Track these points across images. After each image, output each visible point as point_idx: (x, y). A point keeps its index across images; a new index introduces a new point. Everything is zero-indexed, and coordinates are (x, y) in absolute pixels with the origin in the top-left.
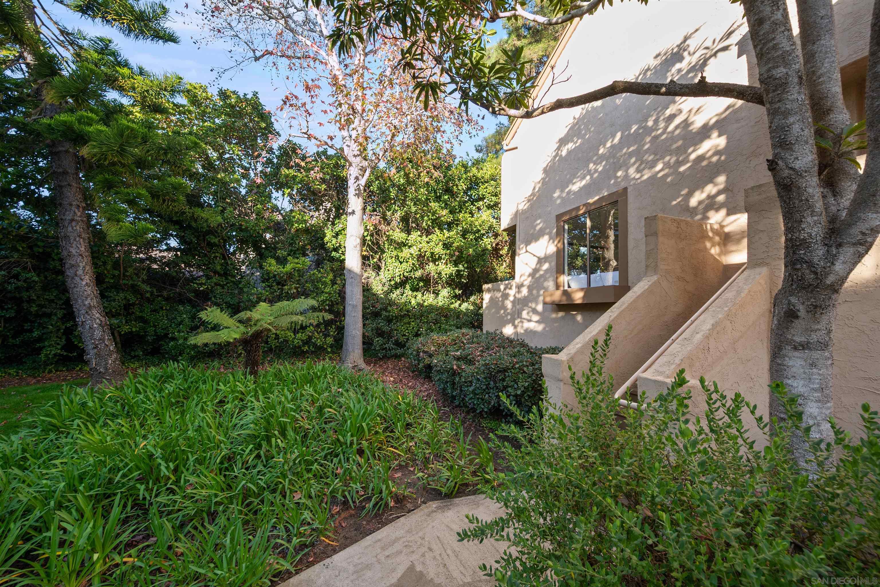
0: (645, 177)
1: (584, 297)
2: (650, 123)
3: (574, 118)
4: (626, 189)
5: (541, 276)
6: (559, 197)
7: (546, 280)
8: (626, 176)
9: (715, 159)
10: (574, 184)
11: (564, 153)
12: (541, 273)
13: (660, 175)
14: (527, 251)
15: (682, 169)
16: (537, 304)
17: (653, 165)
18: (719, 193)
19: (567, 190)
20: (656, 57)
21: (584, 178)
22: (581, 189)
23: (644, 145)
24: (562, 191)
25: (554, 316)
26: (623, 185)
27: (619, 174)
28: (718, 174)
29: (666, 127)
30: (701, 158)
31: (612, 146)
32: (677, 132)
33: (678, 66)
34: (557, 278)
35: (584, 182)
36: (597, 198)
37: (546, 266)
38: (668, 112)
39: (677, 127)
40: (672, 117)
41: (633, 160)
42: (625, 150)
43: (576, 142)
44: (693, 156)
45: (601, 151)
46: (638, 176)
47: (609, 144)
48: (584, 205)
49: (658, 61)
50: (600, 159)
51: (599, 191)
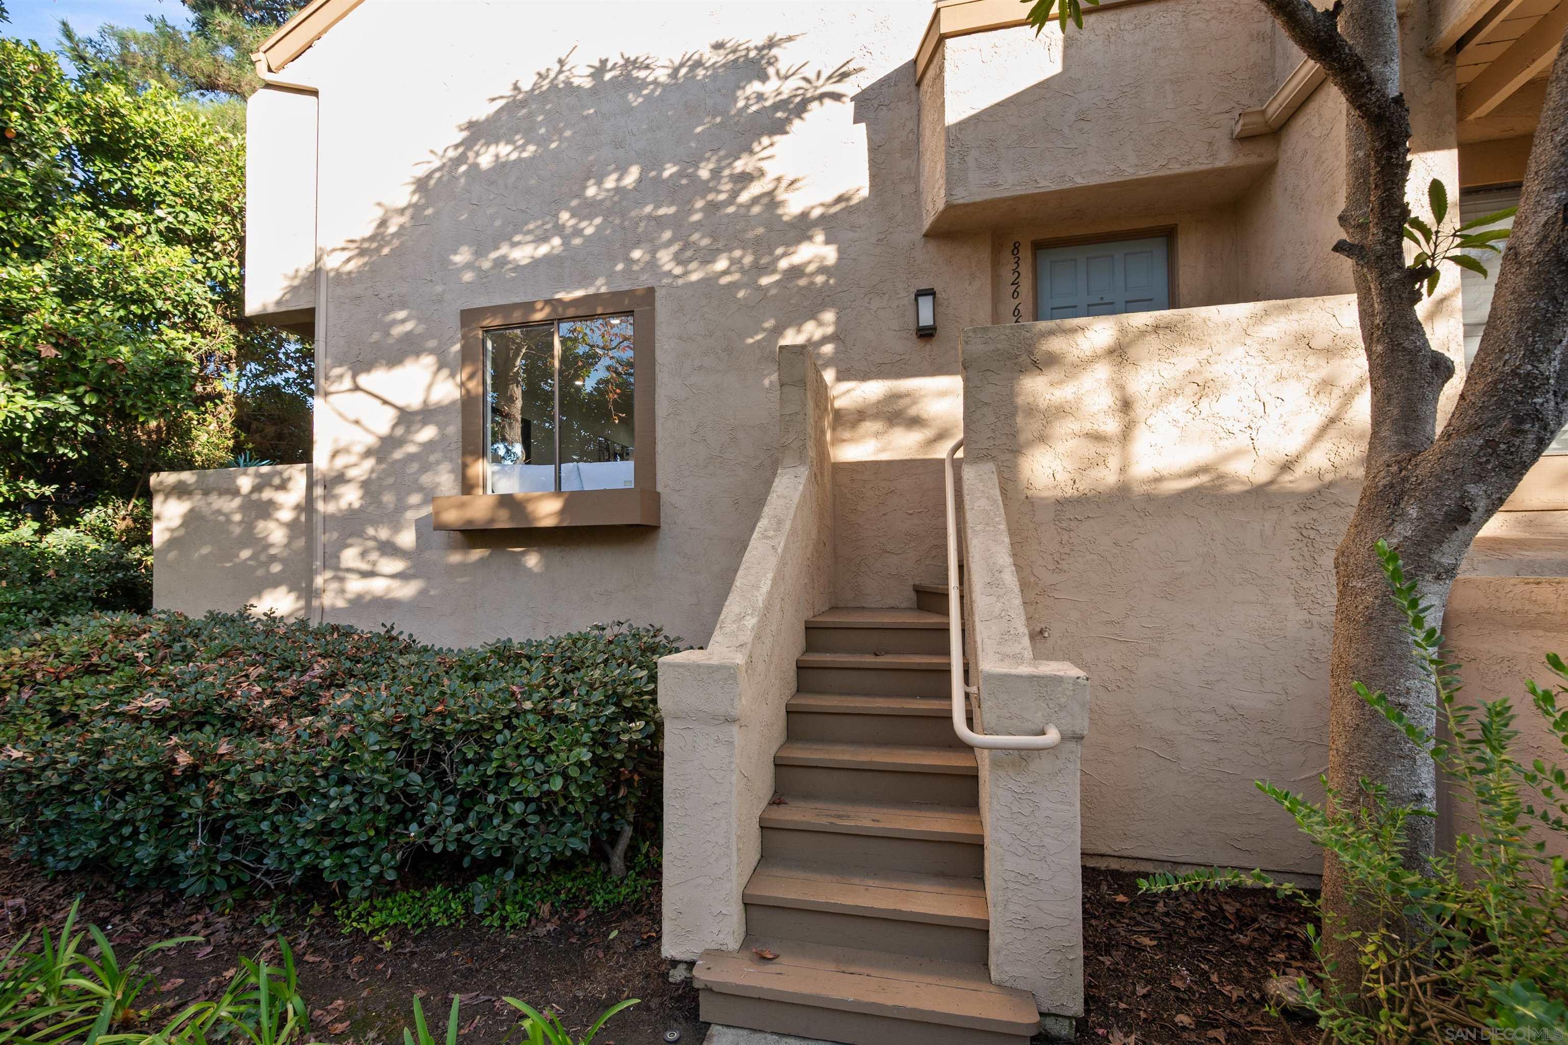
0: (694, 277)
1: (562, 512)
2: (704, 173)
3: (516, 88)
4: (651, 291)
5: (411, 458)
6: (468, 266)
7: (426, 468)
8: (652, 265)
9: (820, 279)
10: (514, 245)
11: (485, 160)
12: (411, 449)
13: (724, 280)
14: (357, 388)
15: (765, 281)
16: (397, 527)
17: (709, 257)
18: (825, 340)
19: (494, 255)
20: (718, 46)
21: (543, 239)
22: (536, 263)
23: (691, 212)
24: (480, 253)
25: (456, 558)
26: (645, 280)
27: (636, 254)
28: (823, 306)
29: (735, 194)
30: (796, 271)
31: (618, 190)
32: (756, 210)
33: (756, 86)
34: (465, 466)
35: (543, 250)
36: (579, 293)
37: (427, 433)
38: (740, 166)
39: (755, 200)
40: (745, 179)
41: (667, 235)
42: (648, 209)
43: (523, 148)
44: (784, 264)
45: (591, 191)
46: (678, 271)
47: (610, 183)
48: (547, 302)
49: (718, 58)
50: (588, 209)
51: (585, 279)
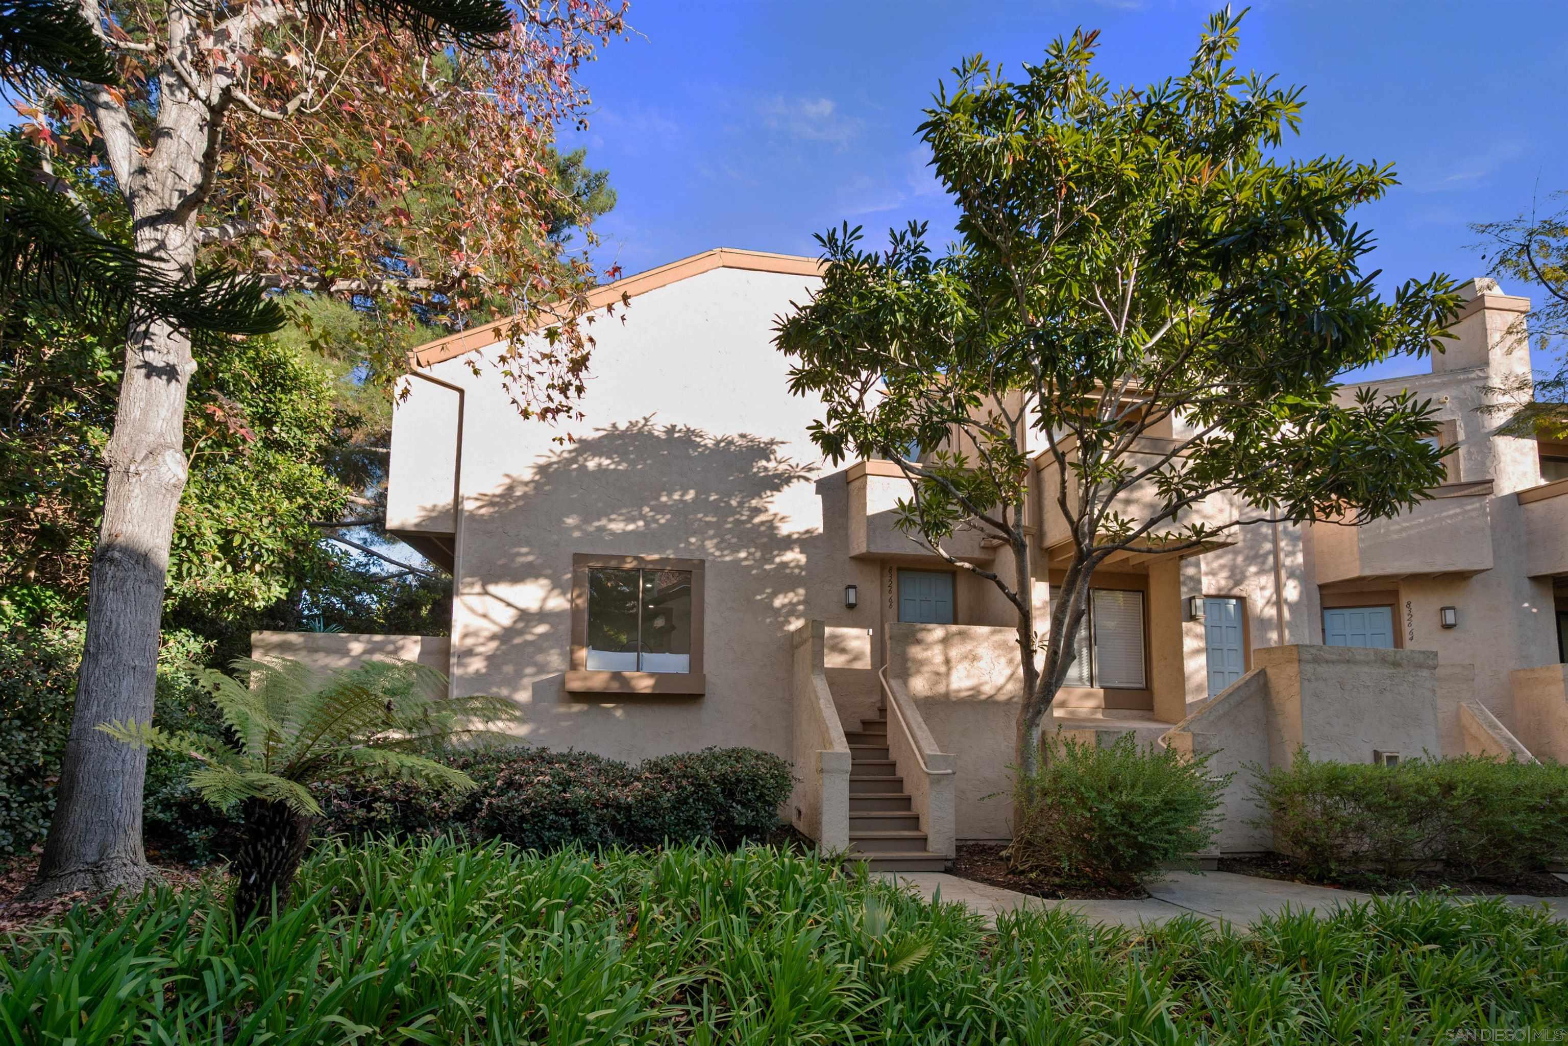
0: (728, 559)
1: (656, 686)
2: (734, 503)
3: (614, 425)
4: (702, 562)
5: (527, 643)
6: (577, 527)
7: (542, 651)
8: (702, 547)
9: (797, 571)
10: (611, 520)
11: (591, 464)
12: (529, 637)
13: (745, 563)
14: (486, 593)
15: (767, 567)
16: (515, 689)
17: (735, 550)
18: (799, 603)
19: (597, 524)
20: (743, 436)
21: (633, 520)
22: (625, 534)
23: (726, 522)
24: (587, 520)
25: (562, 710)
26: (698, 555)
27: (693, 540)
28: (799, 586)
29: (751, 518)
30: (784, 565)
31: (681, 501)
32: (763, 528)
33: (764, 463)
34: (572, 652)
35: (631, 527)
36: (656, 557)
37: (541, 629)
38: (754, 503)
39: (762, 523)
40: (757, 511)
41: (711, 532)
42: (700, 516)
43: (618, 463)
44: (778, 560)
45: (664, 499)
46: (717, 553)
47: (676, 496)
48: (636, 558)
49: (742, 442)
50: (661, 509)
51: (661, 548)
